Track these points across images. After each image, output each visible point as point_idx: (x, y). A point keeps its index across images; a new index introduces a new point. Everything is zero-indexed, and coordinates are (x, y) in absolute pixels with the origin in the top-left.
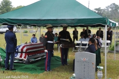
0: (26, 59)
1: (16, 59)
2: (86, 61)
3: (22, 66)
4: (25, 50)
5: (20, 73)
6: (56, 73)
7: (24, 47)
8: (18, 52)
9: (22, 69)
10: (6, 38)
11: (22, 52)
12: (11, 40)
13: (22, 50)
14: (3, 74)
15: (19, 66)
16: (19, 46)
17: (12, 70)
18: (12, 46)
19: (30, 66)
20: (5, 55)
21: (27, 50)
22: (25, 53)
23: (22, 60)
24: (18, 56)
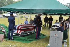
0: (20, 34)
1: (15, 33)
2: (56, 37)
3: (18, 38)
4: (20, 28)
5: (16, 42)
6: (38, 43)
7: (19, 26)
8: (16, 29)
9: (18, 39)
10: (9, 20)
11: (18, 29)
12: (12, 21)
13: (18, 28)
14: (7, 42)
15: (16, 38)
16: (17, 26)
17: (12, 40)
18: (12, 25)
19: (23, 38)
20: (8, 30)
21: (21, 28)
22: (20, 30)
23: (18, 34)
24: (16, 32)
